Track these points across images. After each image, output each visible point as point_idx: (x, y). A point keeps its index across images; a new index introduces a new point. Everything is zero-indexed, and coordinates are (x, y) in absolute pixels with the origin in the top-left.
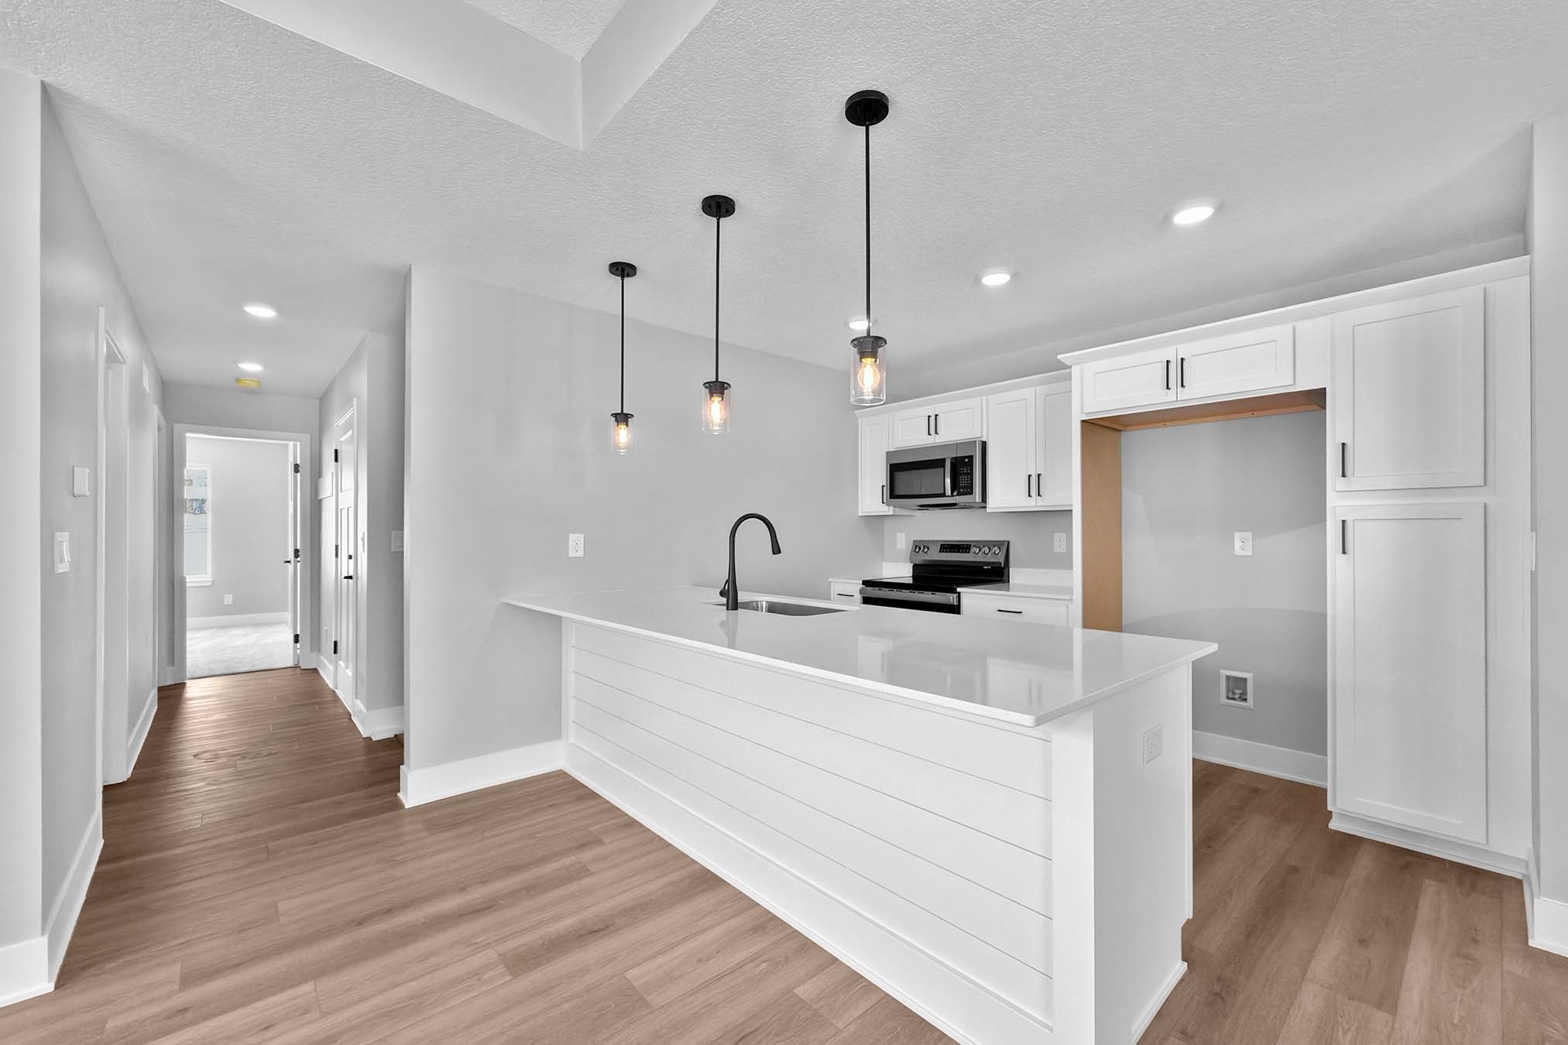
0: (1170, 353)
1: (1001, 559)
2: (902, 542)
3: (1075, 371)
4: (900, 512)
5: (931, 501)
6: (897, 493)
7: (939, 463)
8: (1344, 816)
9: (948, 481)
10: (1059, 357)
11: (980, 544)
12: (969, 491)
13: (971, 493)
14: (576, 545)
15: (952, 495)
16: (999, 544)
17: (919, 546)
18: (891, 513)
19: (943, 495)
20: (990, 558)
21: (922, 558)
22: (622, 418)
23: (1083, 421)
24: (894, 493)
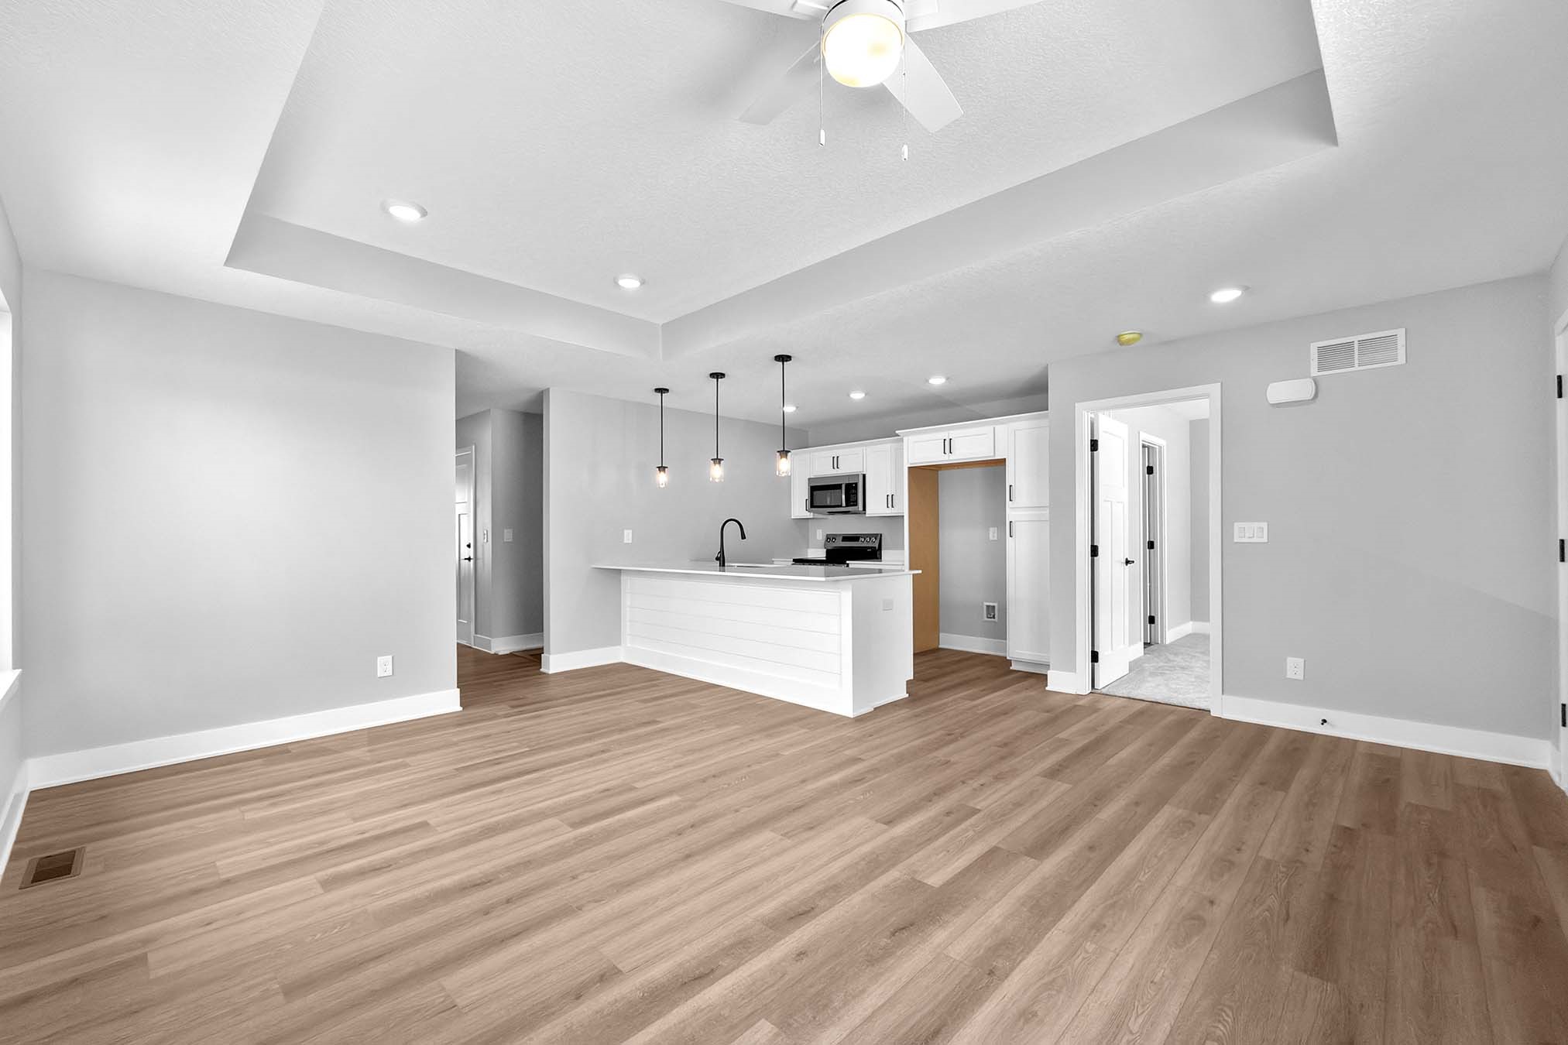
0: (945, 435)
1: (877, 546)
2: (820, 535)
3: (905, 439)
4: (817, 516)
5: (833, 509)
6: (815, 505)
7: (839, 487)
8: (1018, 661)
9: (844, 497)
10: (897, 432)
11: (865, 536)
12: (855, 504)
13: (856, 505)
14: (628, 536)
15: (847, 505)
16: (876, 536)
17: (830, 538)
18: (812, 517)
19: (841, 506)
20: (870, 545)
21: (832, 546)
22: (662, 468)
23: (909, 468)
24: (813, 504)
